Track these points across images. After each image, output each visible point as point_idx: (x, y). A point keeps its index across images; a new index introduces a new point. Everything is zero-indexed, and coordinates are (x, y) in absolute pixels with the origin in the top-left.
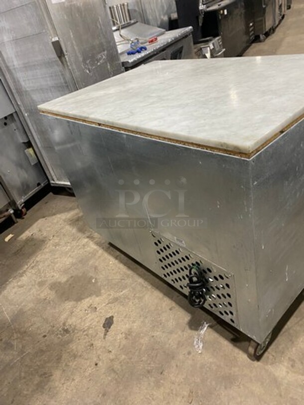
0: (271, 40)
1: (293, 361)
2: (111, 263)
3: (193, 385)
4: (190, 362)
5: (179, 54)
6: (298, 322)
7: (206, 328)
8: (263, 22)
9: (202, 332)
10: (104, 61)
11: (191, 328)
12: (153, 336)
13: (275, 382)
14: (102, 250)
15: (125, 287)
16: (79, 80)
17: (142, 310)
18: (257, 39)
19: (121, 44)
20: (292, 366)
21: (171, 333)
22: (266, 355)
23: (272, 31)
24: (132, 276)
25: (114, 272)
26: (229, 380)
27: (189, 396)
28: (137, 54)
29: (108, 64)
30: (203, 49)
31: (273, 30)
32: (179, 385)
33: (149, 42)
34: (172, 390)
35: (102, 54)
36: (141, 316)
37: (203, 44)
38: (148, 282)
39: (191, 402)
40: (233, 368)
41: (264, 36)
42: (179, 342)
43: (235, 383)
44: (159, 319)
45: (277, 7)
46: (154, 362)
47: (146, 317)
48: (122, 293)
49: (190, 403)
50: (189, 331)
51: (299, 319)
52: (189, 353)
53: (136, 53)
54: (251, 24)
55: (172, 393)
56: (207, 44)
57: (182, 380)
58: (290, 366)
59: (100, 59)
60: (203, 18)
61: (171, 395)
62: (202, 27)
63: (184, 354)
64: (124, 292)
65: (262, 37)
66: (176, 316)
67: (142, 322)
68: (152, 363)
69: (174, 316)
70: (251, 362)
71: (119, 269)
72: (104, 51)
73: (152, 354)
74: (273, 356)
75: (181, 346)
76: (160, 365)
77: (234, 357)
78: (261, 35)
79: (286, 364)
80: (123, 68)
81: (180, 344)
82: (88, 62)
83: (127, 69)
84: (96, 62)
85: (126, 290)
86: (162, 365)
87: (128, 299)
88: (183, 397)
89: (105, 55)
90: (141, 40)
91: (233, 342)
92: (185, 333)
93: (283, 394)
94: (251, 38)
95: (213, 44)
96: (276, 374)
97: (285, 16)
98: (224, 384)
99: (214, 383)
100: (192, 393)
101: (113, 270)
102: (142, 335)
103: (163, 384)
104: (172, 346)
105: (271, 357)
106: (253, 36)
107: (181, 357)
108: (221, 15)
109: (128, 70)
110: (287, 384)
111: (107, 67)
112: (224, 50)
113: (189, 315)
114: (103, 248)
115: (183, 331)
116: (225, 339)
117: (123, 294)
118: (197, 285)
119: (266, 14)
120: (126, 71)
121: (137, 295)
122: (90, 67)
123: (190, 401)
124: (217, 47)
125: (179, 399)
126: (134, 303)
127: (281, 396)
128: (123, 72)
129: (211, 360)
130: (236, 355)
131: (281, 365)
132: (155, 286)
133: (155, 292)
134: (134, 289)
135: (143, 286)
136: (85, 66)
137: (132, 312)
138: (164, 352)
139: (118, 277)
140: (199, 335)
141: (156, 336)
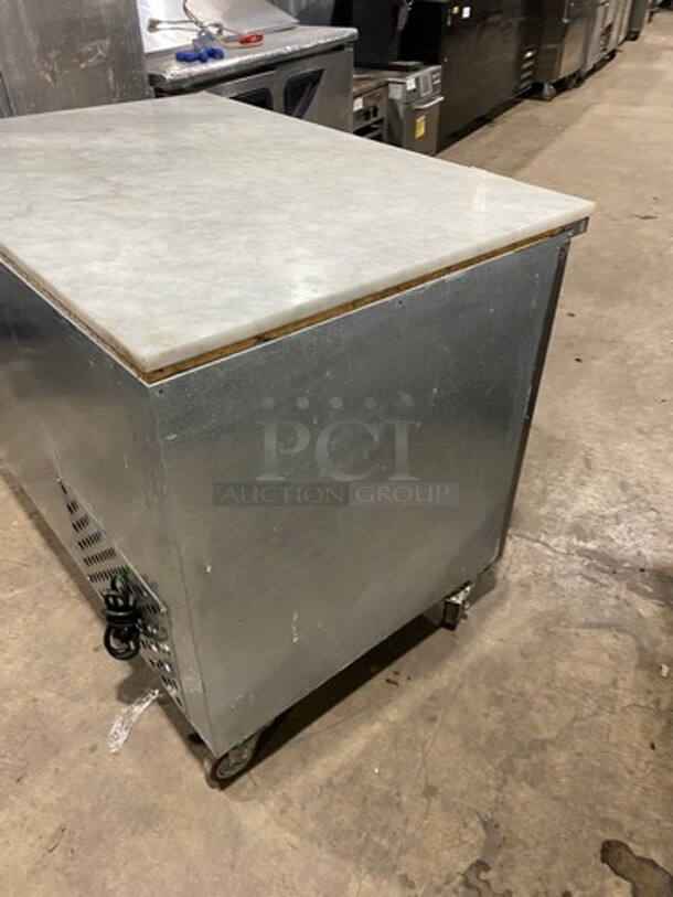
0: (566, 102)
1: (289, 801)
2: (15, 523)
3: (71, 815)
4: (87, 767)
5: (309, 86)
6: (334, 725)
7: (147, 704)
8: (556, 56)
9: (138, 709)
10: (97, 62)
11: (120, 698)
12: (35, 700)
13: (236, 836)
14: (9, 490)
15: (23, 583)
16: (22, 93)
17: (38, 639)
18: (535, 92)
19: (172, 29)
20: (283, 812)
21: (76, 699)
22: (243, 779)
23: (574, 81)
24: (48, 563)
25: (15, 545)
26: (146, 817)
27: (55, 836)
28: (197, 62)
29: (110, 71)
30: (391, 85)
31: (578, 79)
32: (43, 810)
33: (242, 42)
34: (25, 819)
35: (96, 43)
36: (29, 651)
37: (395, 73)
38: (76, 582)
39: (53, 849)
40: (165, 796)
41: (552, 87)
42: (83, 722)
43: (157, 826)
44: (64, 665)
45: (598, 29)
46: (14, 755)
47: (39, 657)
48: (10, 595)
49: (50, 851)
50: (115, 703)
51: (340, 719)
52: (93, 749)
53: (195, 59)
54: (529, 54)
55: (22, 826)
56: (402, 77)
57: (55, 802)
58: (278, 810)
59: (89, 55)
60: (410, 12)
61: (19, 827)
62: (403, 32)
63: (83, 749)
64: (16, 592)
65: (548, 89)
66: (102, 667)
67: (27, 665)
68: (9, 755)
69: (99, 665)
70: (209, 789)
71: (28, 540)
72: (104, 38)
73: (18, 738)
74: (255, 784)
75: (85, 731)
76: (24, 763)
77: (180, 772)
78: (546, 86)
79: (272, 804)
80: (152, 88)
81: (83, 727)
82: (52, 55)
83: (160, 93)
84: (76, 60)
85: (24, 590)
86: (28, 764)
87: (21, 610)
88: (40, 837)
89: (106, 48)
90: (227, 30)
91: (189, 742)
92: (103, 705)
93: (238, 863)
94: (523, 85)
95: (417, 80)
96: (243, 823)
97: (618, 54)
98: (133, 823)
99: (114, 818)
100: (63, 830)
101: (14, 540)
102: (14, 692)
103: (12, 802)
104: (66, 727)
105: (250, 785)
106: (530, 82)
107: (73, 754)
108: (454, 16)
109: (163, 96)
110: (256, 845)
111: (106, 77)
112: (442, 98)
113: (129, 668)
114: (12, 488)
115: (102, 700)
116: (177, 733)
117: (12, 598)
118: (121, 614)
119: (567, 39)
120: (157, 97)
121: (40, 605)
122: (56, 69)
123: (51, 847)
124: (426, 89)
125: (31, 839)
126: (28, 621)
127: (233, 867)
128: (149, 97)
129: (130, 771)
130: (183, 769)
131: (262, 807)
132: (85, 594)
133: (81, 606)
134: (39, 590)
135: (61, 588)
136: (43, 63)
137: (14, 638)
138: (44, 737)
139: (18, 557)
140: (129, 714)
141: (43, 701)
